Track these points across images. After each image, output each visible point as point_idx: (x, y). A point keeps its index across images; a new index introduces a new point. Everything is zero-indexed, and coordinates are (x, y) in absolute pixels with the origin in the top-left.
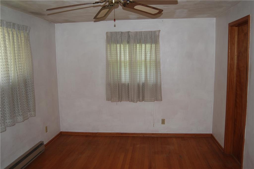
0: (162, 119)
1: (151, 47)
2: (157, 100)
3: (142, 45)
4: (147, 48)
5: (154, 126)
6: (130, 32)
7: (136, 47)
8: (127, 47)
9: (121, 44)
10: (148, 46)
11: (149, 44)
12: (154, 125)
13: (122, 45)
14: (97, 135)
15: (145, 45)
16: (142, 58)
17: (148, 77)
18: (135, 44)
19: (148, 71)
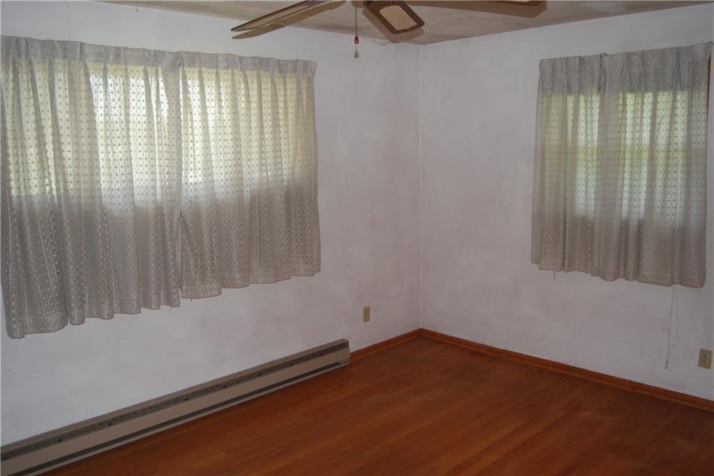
0: (702, 351)
1: (674, 100)
2: (684, 281)
3: (643, 97)
4: (661, 106)
5: (666, 368)
6: (606, 55)
7: (624, 104)
8: (596, 105)
9: (579, 94)
10: (664, 98)
11: (667, 93)
12: (669, 364)
13: (582, 98)
14: (502, 356)
15: (655, 96)
16: (641, 138)
17: (658, 203)
18: (621, 95)
19: (659, 183)
